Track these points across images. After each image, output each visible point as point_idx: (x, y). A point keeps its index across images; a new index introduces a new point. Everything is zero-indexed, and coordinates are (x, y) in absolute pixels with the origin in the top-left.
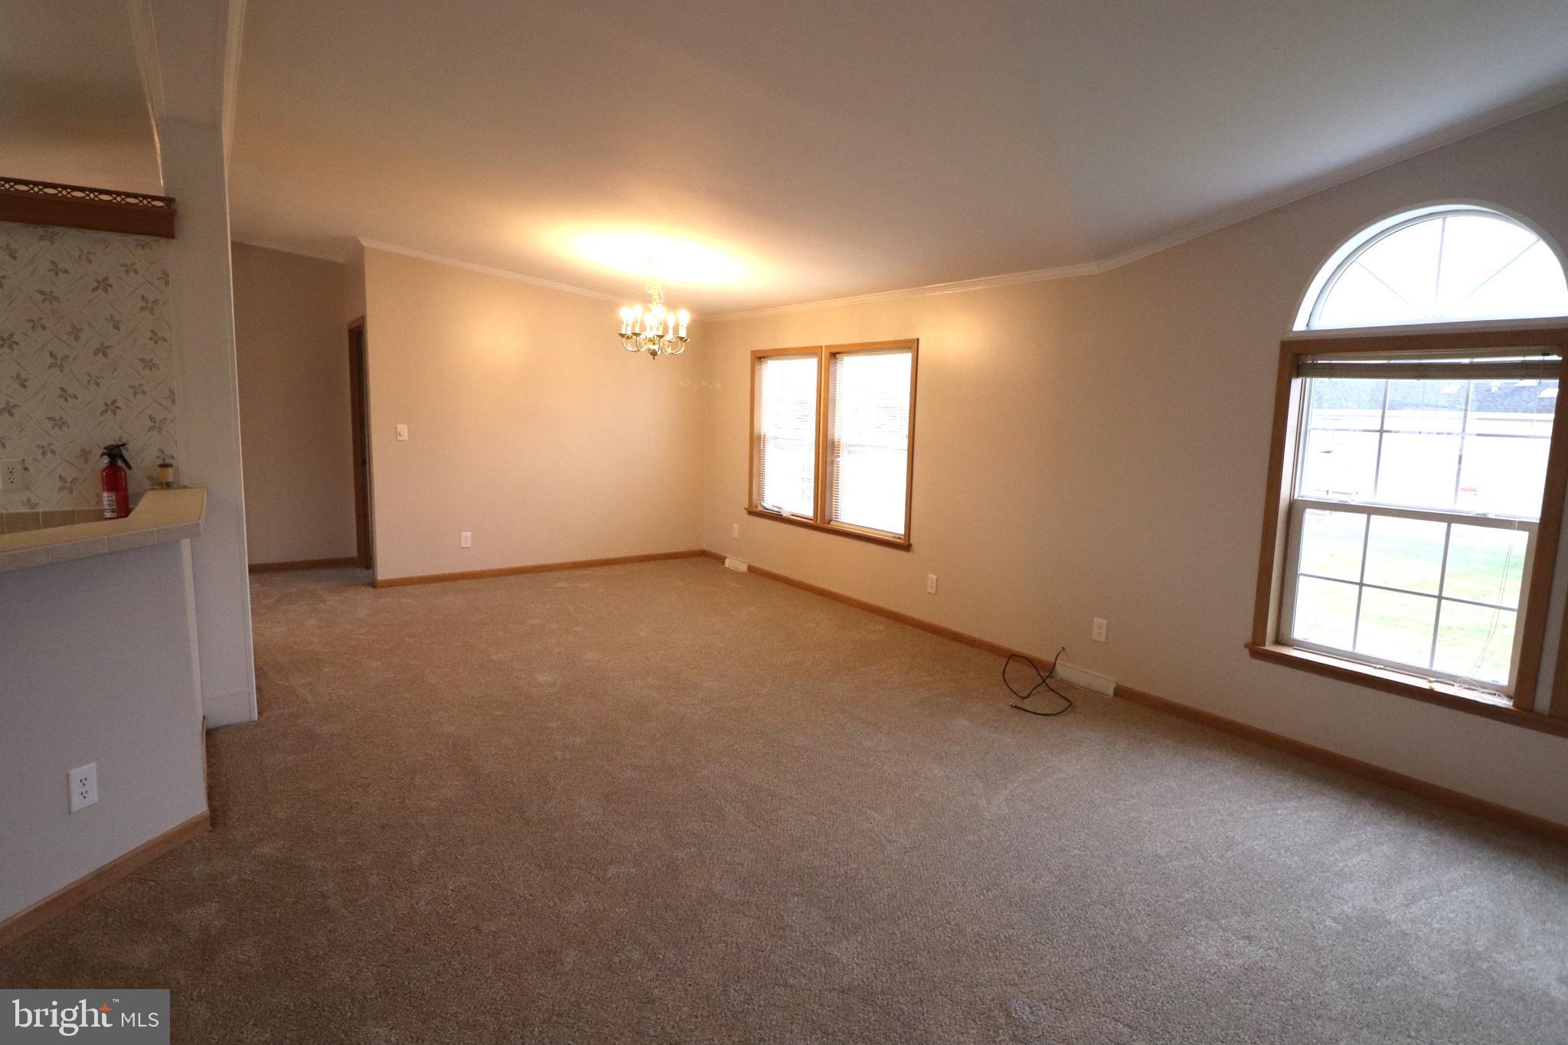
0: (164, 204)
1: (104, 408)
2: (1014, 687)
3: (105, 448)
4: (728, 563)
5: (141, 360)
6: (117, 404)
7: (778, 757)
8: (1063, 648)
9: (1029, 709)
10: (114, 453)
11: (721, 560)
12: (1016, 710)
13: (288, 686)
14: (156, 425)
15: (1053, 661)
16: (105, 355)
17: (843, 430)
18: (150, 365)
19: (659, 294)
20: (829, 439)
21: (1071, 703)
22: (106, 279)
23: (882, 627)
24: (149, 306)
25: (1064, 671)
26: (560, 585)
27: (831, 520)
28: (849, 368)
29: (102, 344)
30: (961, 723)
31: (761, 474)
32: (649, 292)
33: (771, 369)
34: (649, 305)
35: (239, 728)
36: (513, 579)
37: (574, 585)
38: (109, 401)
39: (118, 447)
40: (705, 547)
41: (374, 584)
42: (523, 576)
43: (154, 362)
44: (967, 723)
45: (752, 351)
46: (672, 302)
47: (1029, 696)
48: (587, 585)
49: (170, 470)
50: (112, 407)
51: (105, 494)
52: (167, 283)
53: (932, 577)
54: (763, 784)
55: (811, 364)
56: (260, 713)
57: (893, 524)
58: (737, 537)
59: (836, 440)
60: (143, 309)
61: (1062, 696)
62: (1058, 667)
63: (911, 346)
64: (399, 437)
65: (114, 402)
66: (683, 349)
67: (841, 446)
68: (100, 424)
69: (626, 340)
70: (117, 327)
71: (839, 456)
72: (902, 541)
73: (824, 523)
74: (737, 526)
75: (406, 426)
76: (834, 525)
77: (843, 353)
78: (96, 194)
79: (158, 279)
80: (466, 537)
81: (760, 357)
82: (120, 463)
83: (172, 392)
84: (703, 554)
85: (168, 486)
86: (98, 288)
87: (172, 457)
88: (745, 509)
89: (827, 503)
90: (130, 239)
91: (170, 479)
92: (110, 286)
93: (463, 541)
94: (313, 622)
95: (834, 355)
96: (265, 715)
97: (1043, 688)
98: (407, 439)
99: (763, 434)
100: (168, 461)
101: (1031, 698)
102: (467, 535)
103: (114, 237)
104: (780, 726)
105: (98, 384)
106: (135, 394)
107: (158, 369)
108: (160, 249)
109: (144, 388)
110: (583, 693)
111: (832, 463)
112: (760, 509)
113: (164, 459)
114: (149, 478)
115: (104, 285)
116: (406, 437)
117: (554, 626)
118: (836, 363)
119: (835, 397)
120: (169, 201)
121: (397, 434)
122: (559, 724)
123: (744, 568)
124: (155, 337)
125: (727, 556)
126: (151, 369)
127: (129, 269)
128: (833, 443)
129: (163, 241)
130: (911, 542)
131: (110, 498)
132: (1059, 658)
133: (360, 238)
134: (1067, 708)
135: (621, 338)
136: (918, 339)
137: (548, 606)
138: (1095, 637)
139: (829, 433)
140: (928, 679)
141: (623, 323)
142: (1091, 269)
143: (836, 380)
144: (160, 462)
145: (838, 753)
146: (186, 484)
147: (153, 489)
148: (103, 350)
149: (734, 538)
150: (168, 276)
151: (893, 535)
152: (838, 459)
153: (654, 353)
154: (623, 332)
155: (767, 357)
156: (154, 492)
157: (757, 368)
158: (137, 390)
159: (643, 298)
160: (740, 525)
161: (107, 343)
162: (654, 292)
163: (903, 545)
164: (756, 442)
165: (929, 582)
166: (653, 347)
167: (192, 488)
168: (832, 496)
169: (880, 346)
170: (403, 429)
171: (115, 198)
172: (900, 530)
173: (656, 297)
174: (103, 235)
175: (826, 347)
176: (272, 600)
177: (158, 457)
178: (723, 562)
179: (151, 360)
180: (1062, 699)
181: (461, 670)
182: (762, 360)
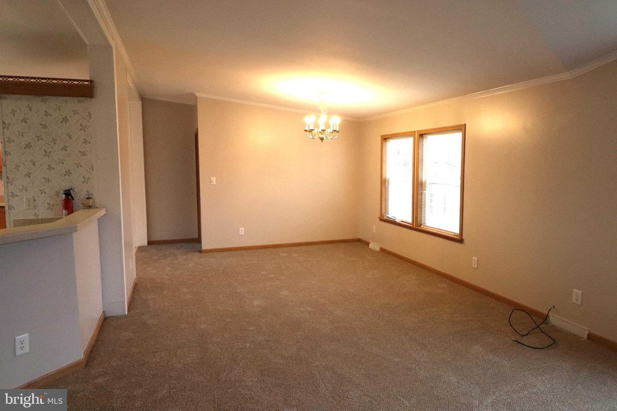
0: (88, 83)
1: (65, 173)
2: (516, 327)
3: (64, 191)
4: (371, 246)
5: (80, 152)
6: (70, 172)
7: (360, 358)
8: (554, 307)
9: (525, 344)
10: (68, 193)
11: (367, 244)
12: (516, 343)
13: (145, 299)
14: (86, 180)
15: (547, 313)
16: (66, 150)
17: (426, 176)
18: (84, 154)
19: (325, 109)
20: (419, 180)
21: (555, 342)
22: (66, 117)
23: (445, 286)
24: (83, 128)
25: (555, 319)
26: (284, 254)
27: (421, 225)
28: (430, 141)
29: (64, 146)
30: (477, 348)
31: (386, 200)
32: (319, 108)
33: (391, 144)
34: (319, 115)
35: (117, 318)
36: (263, 251)
37: (290, 255)
38: (67, 170)
39: (69, 190)
40: (360, 237)
41: (201, 251)
42: (268, 249)
43: (85, 152)
44: (481, 349)
45: (381, 136)
46: (331, 112)
47: (527, 334)
48: (295, 255)
49: (91, 200)
50: (68, 173)
51: (64, 211)
52: (90, 118)
53: (475, 258)
54: (347, 374)
55: (409, 141)
56: (129, 311)
57: (454, 228)
58: (375, 232)
59: (424, 181)
60: (81, 130)
61: (550, 337)
62: (551, 317)
63: (462, 128)
64: (212, 183)
65: (69, 170)
66: (337, 136)
67: (426, 185)
68: (63, 180)
69: (309, 133)
70: (71, 138)
71: (425, 190)
72: (458, 238)
73: (417, 227)
74: (375, 226)
75: (215, 178)
76: (423, 227)
77: (427, 134)
78: (61, 81)
79: (87, 116)
80: (242, 231)
81: (385, 139)
82: (70, 197)
83: (92, 165)
84: (359, 240)
85: (90, 207)
86: (63, 121)
87: (92, 194)
88: (378, 218)
89: (419, 215)
90: (75, 99)
91: (91, 205)
92: (68, 120)
93: (240, 232)
94: (169, 268)
95: (422, 135)
96: (130, 312)
97: (537, 330)
98: (215, 184)
99: (387, 178)
100: (90, 196)
101: (527, 336)
102: (242, 228)
103: (69, 98)
104: (368, 340)
105: (63, 163)
106: (77, 167)
107: (87, 156)
108: (88, 103)
109: (81, 164)
110: (272, 312)
111: (422, 194)
112: (386, 218)
113: (89, 195)
114: (83, 204)
115: (65, 120)
116: (215, 183)
117: (272, 276)
118: (423, 140)
119: (423, 158)
120: (91, 81)
121: (211, 182)
122: (254, 328)
123: (378, 249)
124: (85, 142)
125: (371, 242)
126: (84, 155)
127: (75, 112)
128: (422, 183)
129: (89, 99)
130: (463, 238)
131: (65, 213)
132: (550, 312)
133: (195, 93)
134: (552, 345)
135: (305, 132)
136: (465, 124)
137: (273, 265)
138: (574, 300)
139: (419, 178)
140: (464, 319)
141: (306, 125)
142: (566, 76)
143: (423, 149)
144: (87, 196)
145: (395, 360)
146: (97, 207)
147: (84, 209)
148: (65, 148)
149: (373, 233)
150: (91, 114)
151: (454, 234)
152: (425, 192)
153: (322, 139)
154: (307, 129)
155: (390, 138)
156: (84, 210)
157: (384, 144)
158: (78, 165)
159: (316, 111)
160: (376, 227)
161: (66, 145)
162: (322, 108)
163: (459, 240)
164: (384, 183)
165: (473, 262)
166: (321, 136)
167: (99, 208)
168: (421, 212)
169: (444, 130)
170: (214, 179)
171: (69, 82)
172: (457, 231)
173: (323, 110)
174: (65, 98)
175: (418, 131)
176: (157, 257)
177: (86, 195)
178: (368, 245)
179: (84, 152)
180: (550, 339)
181: (221, 296)
182: (387, 140)
